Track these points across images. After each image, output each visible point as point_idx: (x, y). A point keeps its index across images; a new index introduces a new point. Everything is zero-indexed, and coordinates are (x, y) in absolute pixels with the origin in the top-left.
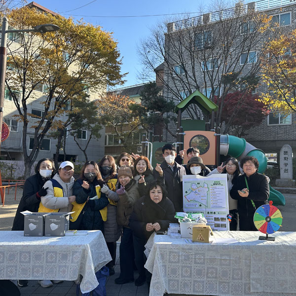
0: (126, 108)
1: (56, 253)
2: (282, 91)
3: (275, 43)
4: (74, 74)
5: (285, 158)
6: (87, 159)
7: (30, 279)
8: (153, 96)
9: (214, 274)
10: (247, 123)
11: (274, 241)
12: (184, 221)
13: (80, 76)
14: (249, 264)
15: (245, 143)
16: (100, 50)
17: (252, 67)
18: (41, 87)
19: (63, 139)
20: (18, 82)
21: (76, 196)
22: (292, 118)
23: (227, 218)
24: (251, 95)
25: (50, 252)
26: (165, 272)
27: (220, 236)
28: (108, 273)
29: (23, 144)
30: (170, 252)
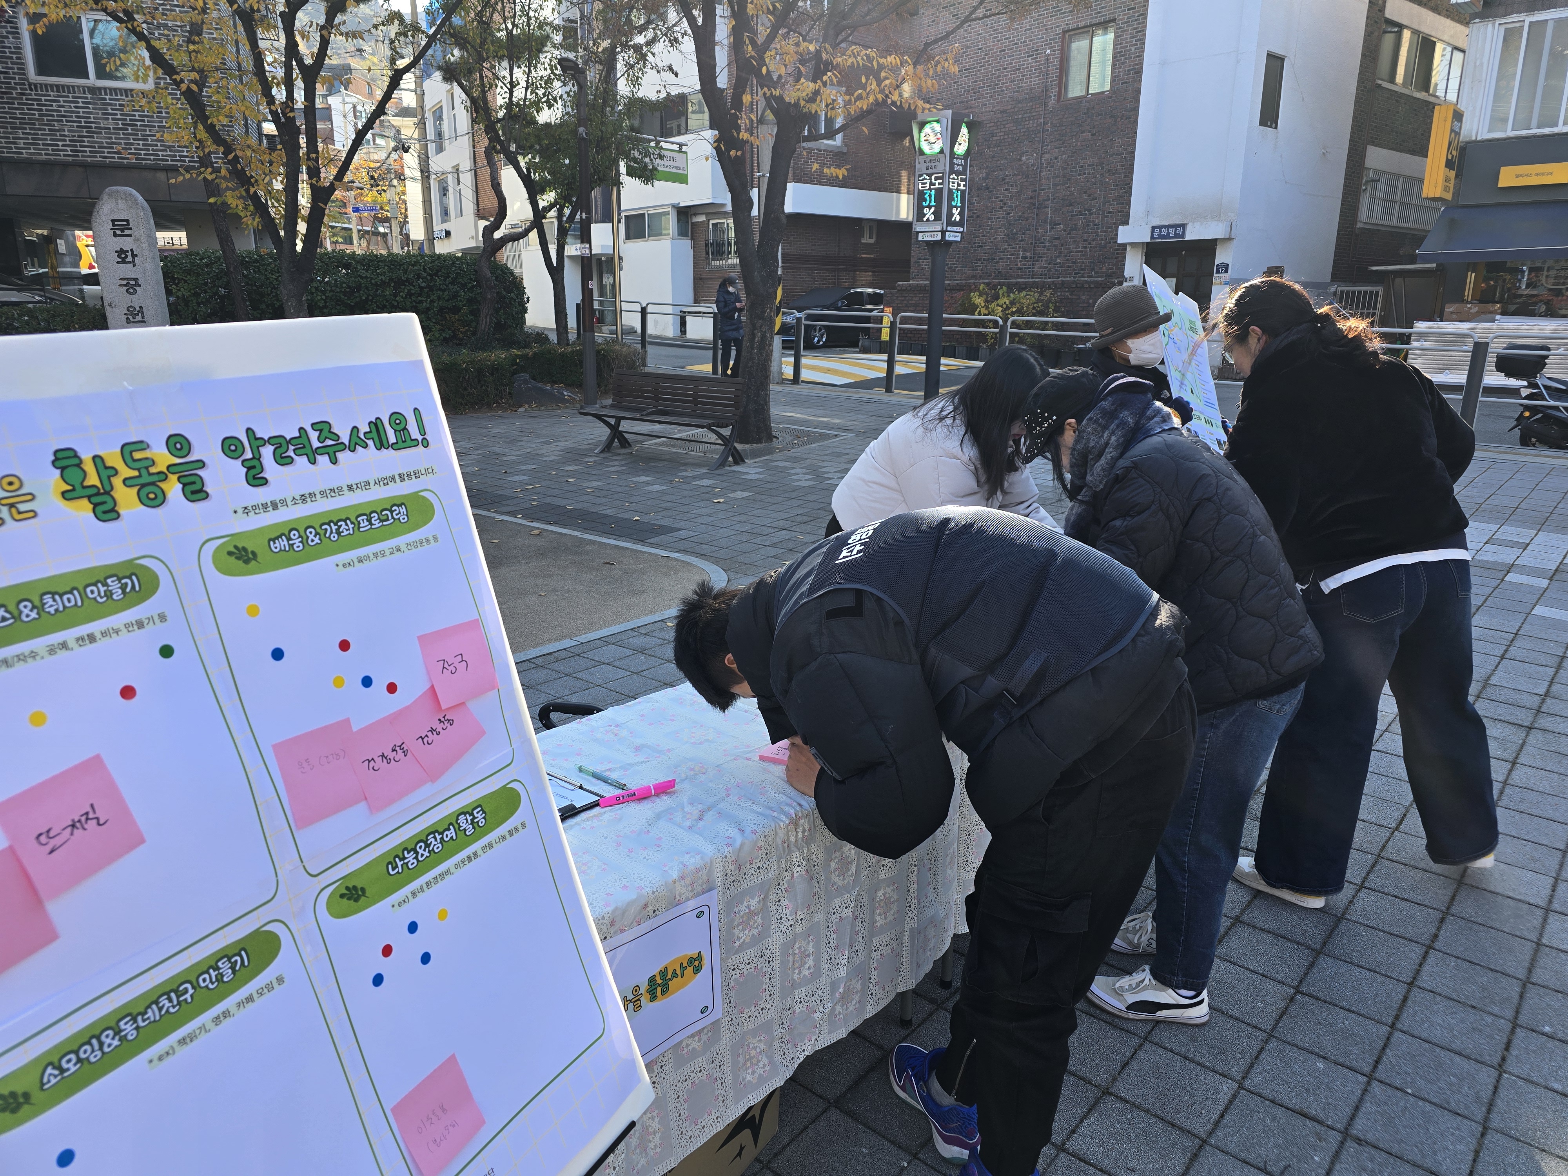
5: (121, 252)
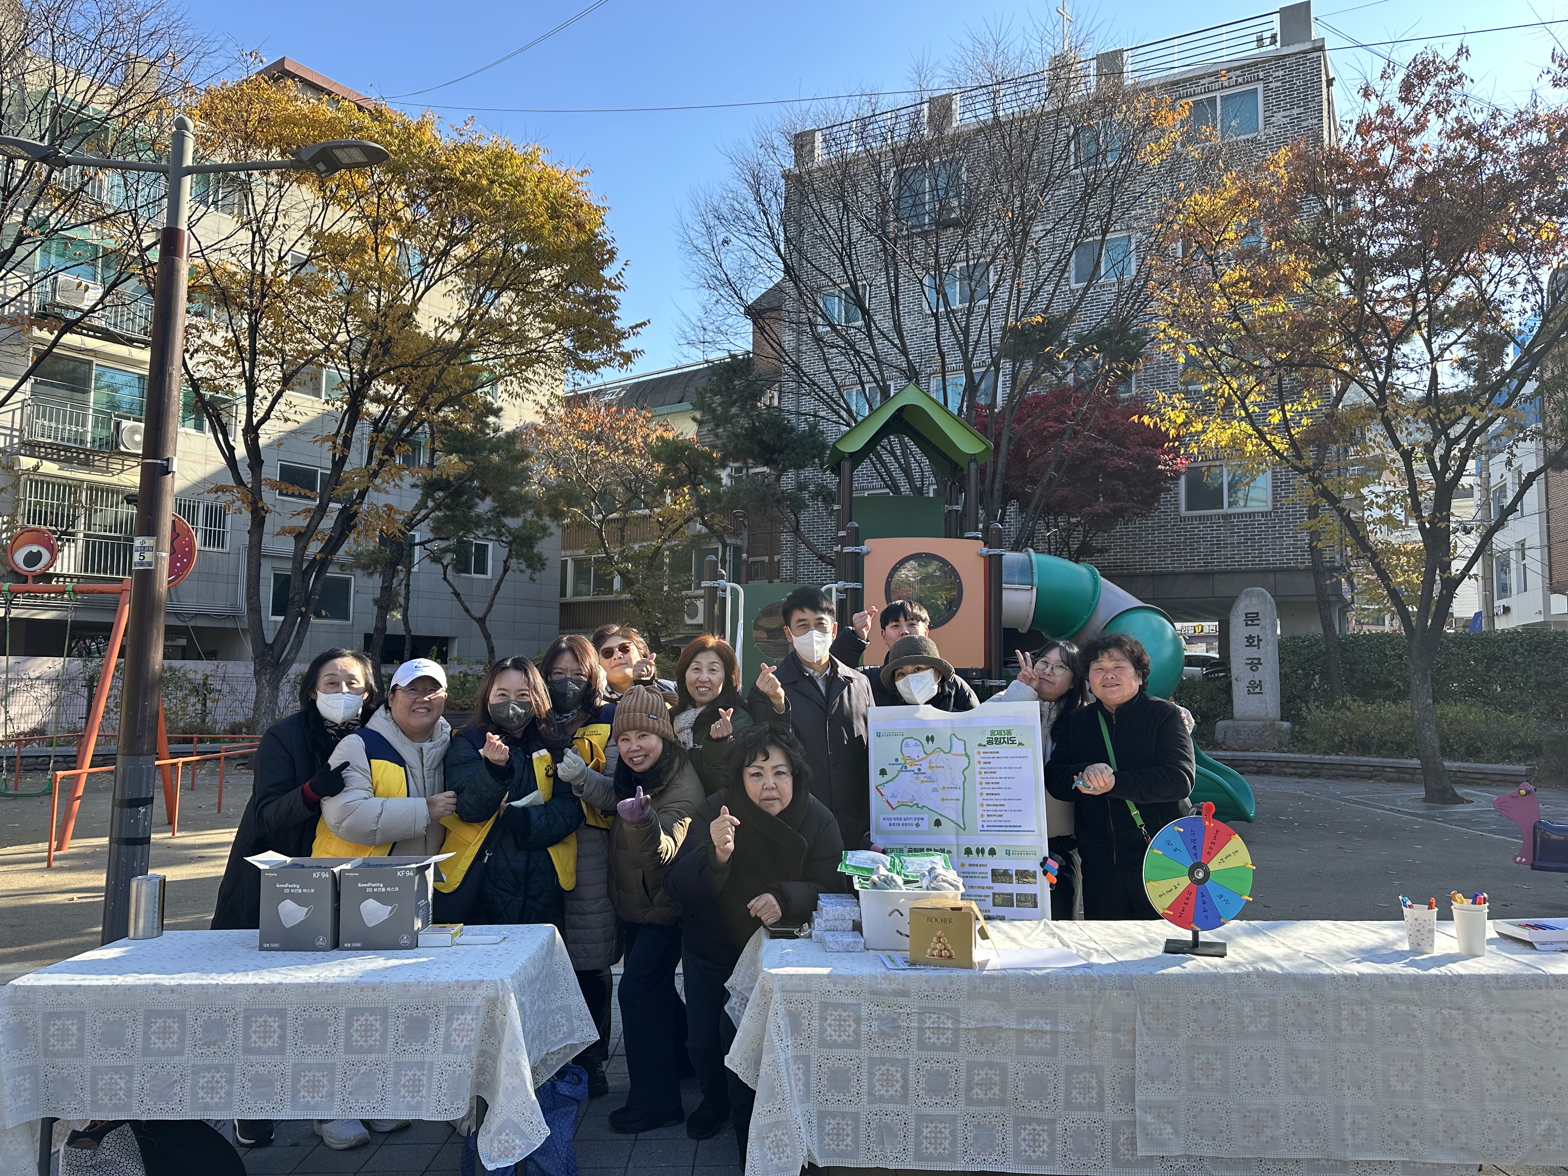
0: (642, 456)
1: (384, 1013)
2: (1235, 385)
3: (1203, 201)
4: (442, 330)
5: (1250, 638)
6: (491, 650)
7: (286, 1114)
8: (742, 409)
9: (996, 1089)
10: (1101, 505)
11: (1222, 956)
12: (875, 885)
13: (463, 336)
14: (1129, 1047)
15: (1095, 581)
16: (540, 237)
17: (1119, 295)
18: (316, 379)
19: (402, 576)
20: (228, 363)
21: (459, 792)
22: (1275, 487)
23: (1040, 871)
24: (1116, 401)
25: (362, 1011)
26: (807, 1085)
27: (1013, 939)
28: (582, 1090)
29: (249, 599)
30: (825, 1006)
